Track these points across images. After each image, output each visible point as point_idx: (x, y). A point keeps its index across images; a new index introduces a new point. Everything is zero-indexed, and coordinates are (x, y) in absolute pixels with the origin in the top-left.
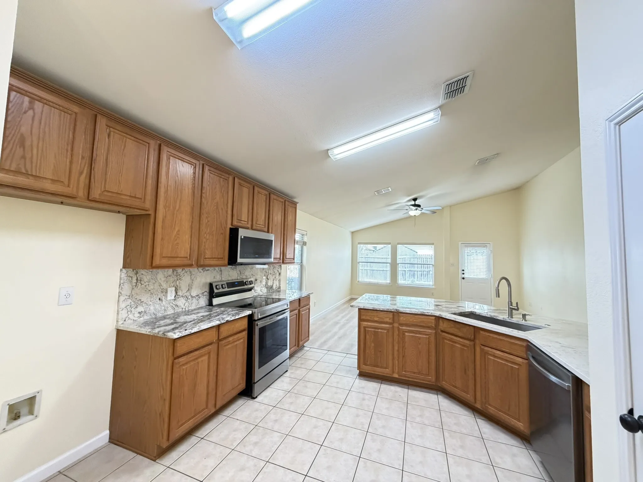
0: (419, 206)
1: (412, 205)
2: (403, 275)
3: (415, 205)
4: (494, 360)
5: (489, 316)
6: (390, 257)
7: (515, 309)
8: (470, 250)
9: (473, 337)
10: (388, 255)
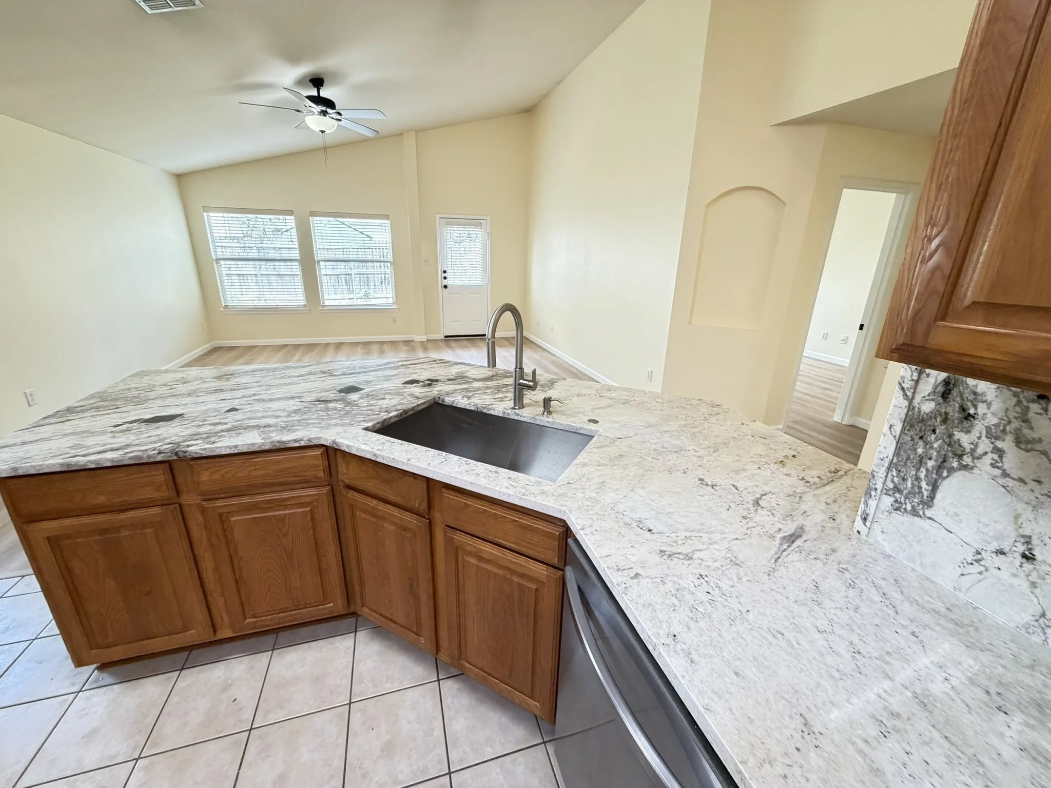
0: (330, 104)
1: (310, 98)
2: (346, 283)
3: (317, 100)
4: (478, 567)
5: (472, 408)
6: (297, 246)
7: (529, 387)
8: (460, 232)
9: (425, 504)
10: (292, 241)
